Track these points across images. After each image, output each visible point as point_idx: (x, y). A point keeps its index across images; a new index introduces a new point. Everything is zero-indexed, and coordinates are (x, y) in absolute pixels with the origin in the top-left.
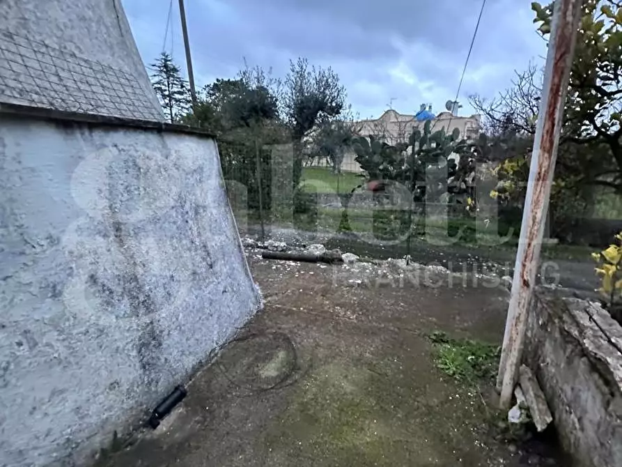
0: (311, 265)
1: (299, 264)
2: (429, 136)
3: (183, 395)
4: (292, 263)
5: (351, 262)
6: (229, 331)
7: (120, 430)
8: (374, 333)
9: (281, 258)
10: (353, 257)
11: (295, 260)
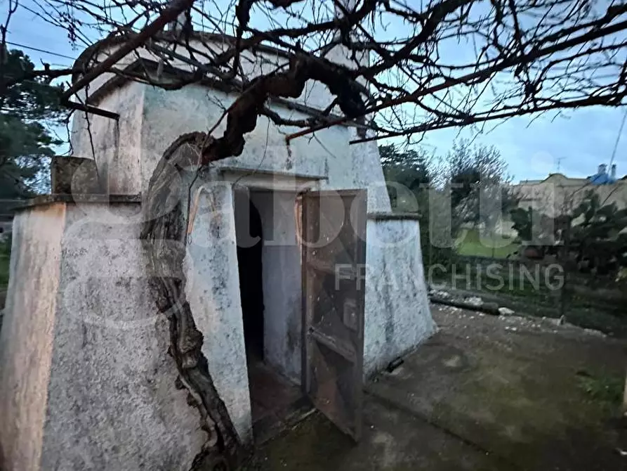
0: (470, 312)
1: (461, 310)
2: (596, 210)
3: (402, 362)
4: (456, 309)
5: (506, 315)
6: (420, 339)
7: (379, 365)
8: (527, 360)
9: (446, 304)
10: (509, 311)
11: (458, 306)
